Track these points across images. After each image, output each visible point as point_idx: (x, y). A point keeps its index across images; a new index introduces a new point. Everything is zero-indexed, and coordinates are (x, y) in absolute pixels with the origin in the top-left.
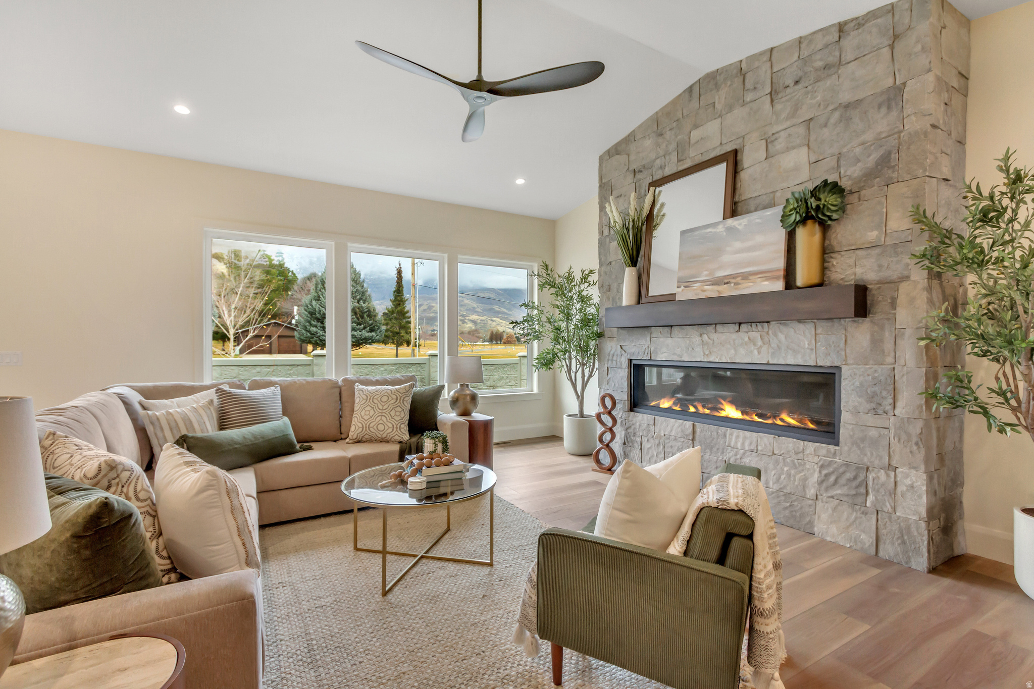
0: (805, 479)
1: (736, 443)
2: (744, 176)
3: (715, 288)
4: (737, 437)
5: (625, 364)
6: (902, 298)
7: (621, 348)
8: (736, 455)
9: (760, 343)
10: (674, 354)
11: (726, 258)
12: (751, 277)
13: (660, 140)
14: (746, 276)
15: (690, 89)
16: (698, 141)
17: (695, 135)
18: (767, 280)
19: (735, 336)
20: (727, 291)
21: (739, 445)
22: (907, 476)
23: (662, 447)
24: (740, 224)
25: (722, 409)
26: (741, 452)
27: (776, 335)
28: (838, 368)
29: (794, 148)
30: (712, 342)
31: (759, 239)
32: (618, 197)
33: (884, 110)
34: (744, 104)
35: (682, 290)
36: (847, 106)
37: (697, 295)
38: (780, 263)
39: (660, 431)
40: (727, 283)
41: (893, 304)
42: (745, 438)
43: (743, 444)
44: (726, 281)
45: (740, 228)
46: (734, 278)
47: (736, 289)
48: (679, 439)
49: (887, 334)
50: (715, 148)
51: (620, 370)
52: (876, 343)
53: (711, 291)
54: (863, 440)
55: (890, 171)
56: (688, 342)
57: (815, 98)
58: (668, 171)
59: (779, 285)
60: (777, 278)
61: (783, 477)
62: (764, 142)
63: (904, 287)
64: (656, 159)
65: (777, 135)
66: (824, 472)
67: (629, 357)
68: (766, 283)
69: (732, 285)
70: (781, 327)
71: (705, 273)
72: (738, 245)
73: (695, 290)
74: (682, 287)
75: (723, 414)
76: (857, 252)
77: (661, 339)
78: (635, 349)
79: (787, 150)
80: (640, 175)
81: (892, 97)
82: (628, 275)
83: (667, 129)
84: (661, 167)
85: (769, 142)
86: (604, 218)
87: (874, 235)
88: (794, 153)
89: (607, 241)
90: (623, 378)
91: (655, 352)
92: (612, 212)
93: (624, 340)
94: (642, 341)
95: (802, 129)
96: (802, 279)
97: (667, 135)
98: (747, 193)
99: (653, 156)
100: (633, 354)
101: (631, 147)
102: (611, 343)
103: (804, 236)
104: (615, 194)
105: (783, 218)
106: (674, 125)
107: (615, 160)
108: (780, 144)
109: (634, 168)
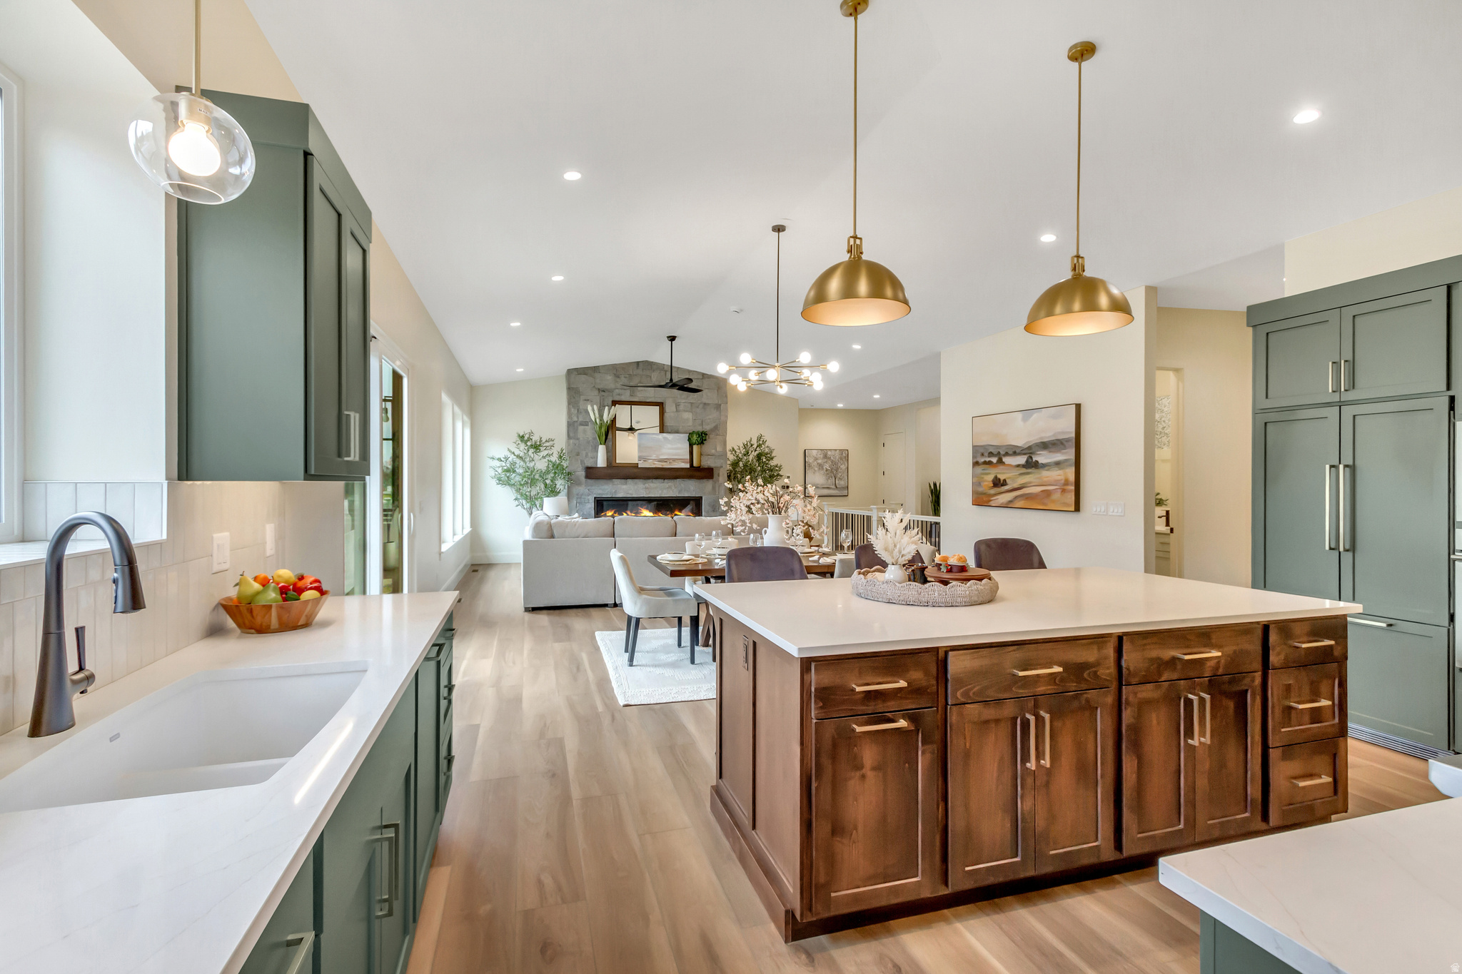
2: (667, 415)
3: (661, 463)
5: (592, 500)
6: (721, 474)
7: (589, 491)
11: (664, 451)
12: (677, 461)
13: (618, 380)
14: (674, 460)
15: (638, 363)
18: (684, 463)
19: (662, 485)
20: (666, 465)
24: (670, 437)
27: (680, 484)
28: (702, 496)
29: (687, 411)
30: (650, 487)
31: (679, 445)
32: (585, 401)
33: (716, 410)
35: (643, 462)
36: (705, 404)
37: (653, 465)
38: (688, 457)
40: (666, 462)
41: (719, 475)
45: (670, 439)
46: (670, 460)
47: (670, 465)
49: (716, 484)
50: (651, 398)
51: (588, 501)
52: (714, 488)
53: (659, 465)
55: (716, 431)
56: (636, 487)
58: (623, 398)
59: (688, 466)
60: (687, 463)
62: (674, 405)
63: (721, 470)
64: (615, 389)
65: (680, 403)
67: (595, 495)
69: (668, 463)
70: (682, 482)
71: (656, 455)
72: (669, 446)
73: (651, 463)
76: (707, 456)
77: (618, 486)
78: (600, 492)
79: (685, 411)
80: (603, 393)
81: (718, 407)
82: (602, 450)
83: (623, 376)
84: (619, 395)
85: (677, 405)
86: (573, 410)
87: (713, 451)
88: (687, 413)
89: (576, 424)
90: (590, 508)
91: (615, 492)
92: (593, 410)
93: (592, 486)
94: (606, 487)
95: (689, 405)
96: (695, 464)
97: (623, 378)
98: (668, 422)
99: (612, 386)
100: (599, 494)
101: (597, 375)
102: (580, 488)
103: (695, 447)
104: (582, 397)
105: (689, 439)
106: (627, 376)
107: (583, 377)
108: (681, 407)
109: (599, 387)
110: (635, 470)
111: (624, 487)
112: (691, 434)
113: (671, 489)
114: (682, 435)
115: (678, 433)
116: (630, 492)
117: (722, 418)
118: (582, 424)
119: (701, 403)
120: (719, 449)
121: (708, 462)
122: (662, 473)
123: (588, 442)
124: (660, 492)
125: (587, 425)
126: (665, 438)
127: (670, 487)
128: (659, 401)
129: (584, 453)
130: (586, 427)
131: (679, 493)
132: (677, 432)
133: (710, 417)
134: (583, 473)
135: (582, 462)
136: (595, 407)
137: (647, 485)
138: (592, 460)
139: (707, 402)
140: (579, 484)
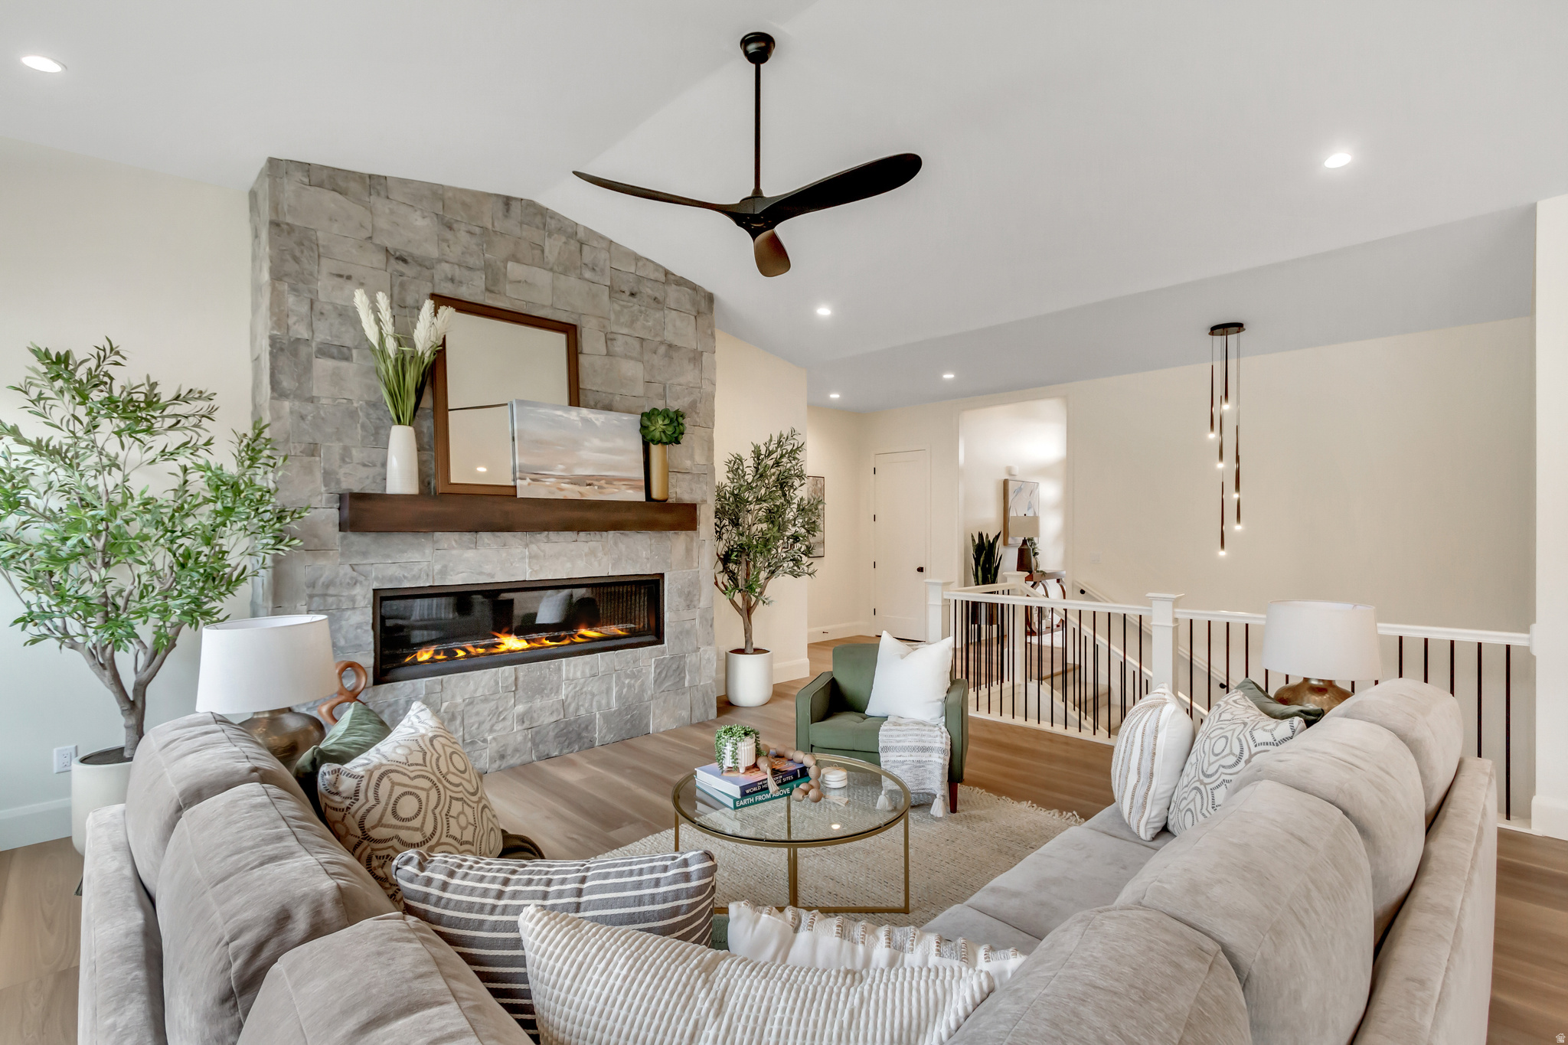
0: (643, 684)
1: (575, 673)
2: (584, 361)
3: (576, 488)
4: (575, 666)
5: (364, 599)
6: (703, 517)
7: (354, 570)
8: (575, 688)
9: (600, 555)
10: (481, 573)
11: (584, 454)
12: (615, 483)
13: (448, 235)
14: (610, 481)
16: (519, 282)
17: (514, 270)
18: (630, 489)
19: (573, 546)
20: (591, 494)
21: (579, 674)
22: (705, 651)
23: (458, 722)
24: (597, 419)
25: (500, 644)
26: (582, 680)
27: (616, 544)
28: (662, 575)
29: (632, 358)
30: (542, 554)
31: (619, 443)
32: (341, 276)
33: (692, 365)
34: (581, 278)
35: (529, 484)
36: (670, 346)
37: (553, 493)
38: (640, 474)
39: (453, 697)
40: (590, 485)
42: (585, 663)
43: (583, 672)
44: (589, 482)
45: (598, 423)
46: (597, 480)
47: (600, 493)
48: (492, 697)
49: (695, 544)
50: (544, 306)
51: (349, 613)
52: (688, 551)
53: (571, 492)
54: (681, 633)
55: (696, 416)
56: (504, 555)
57: (647, 321)
58: (465, 293)
59: (640, 496)
60: (638, 488)
61: (625, 690)
62: (603, 334)
63: (703, 507)
64: (439, 261)
65: (615, 336)
66: (658, 671)
67: (376, 585)
68: (630, 491)
69: (596, 487)
70: (622, 537)
71: (561, 467)
72: (597, 442)
73: (548, 486)
74: (528, 480)
75: (502, 648)
76: (679, 475)
77: (454, 552)
78: (393, 571)
79: (627, 357)
80: (401, 267)
81: (696, 357)
82: (401, 442)
83: (463, 227)
84: (452, 280)
85: (609, 339)
86: (291, 299)
87: (688, 463)
88: (632, 363)
89: (303, 351)
90: (359, 626)
91: (444, 572)
92: (375, 310)
93: (365, 554)
94: (413, 556)
95: (636, 344)
96: (656, 493)
97: (463, 236)
98: (587, 382)
99: (432, 251)
100: (391, 580)
101: (379, 204)
102: (321, 562)
103: (656, 450)
104: (327, 265)
105: (644, 428)
106: (477, 230)
107: (329, 199)
108: (618, 347)
109: (389, 245)
110: (509, 507)
111: (470, 554)
112: (648, 416)
113: (595, 556)
114: (626, 417)
115: (611, 410)
116: (488, 568)
117: (706, 387)
118: (324, 351)
119: (662, 343)
120: (700, 458)
121: (682, 491)
122: (577, 514)
123: (352, 414)
124: (569, 565)
125: (347, 358)
126: (585, 420)
127: (592, 553)
128: (564, 318)
129: (337, 447)
130: (344, 364)
131: (615, 564)
132: (608, 408)
133: (682, 380)
134: (327, 515)
135: (328, 476)
136: (382, 300)
137: (534, 547)
138: (363, 472)
139: (675, 343)
140: (316, 548)
